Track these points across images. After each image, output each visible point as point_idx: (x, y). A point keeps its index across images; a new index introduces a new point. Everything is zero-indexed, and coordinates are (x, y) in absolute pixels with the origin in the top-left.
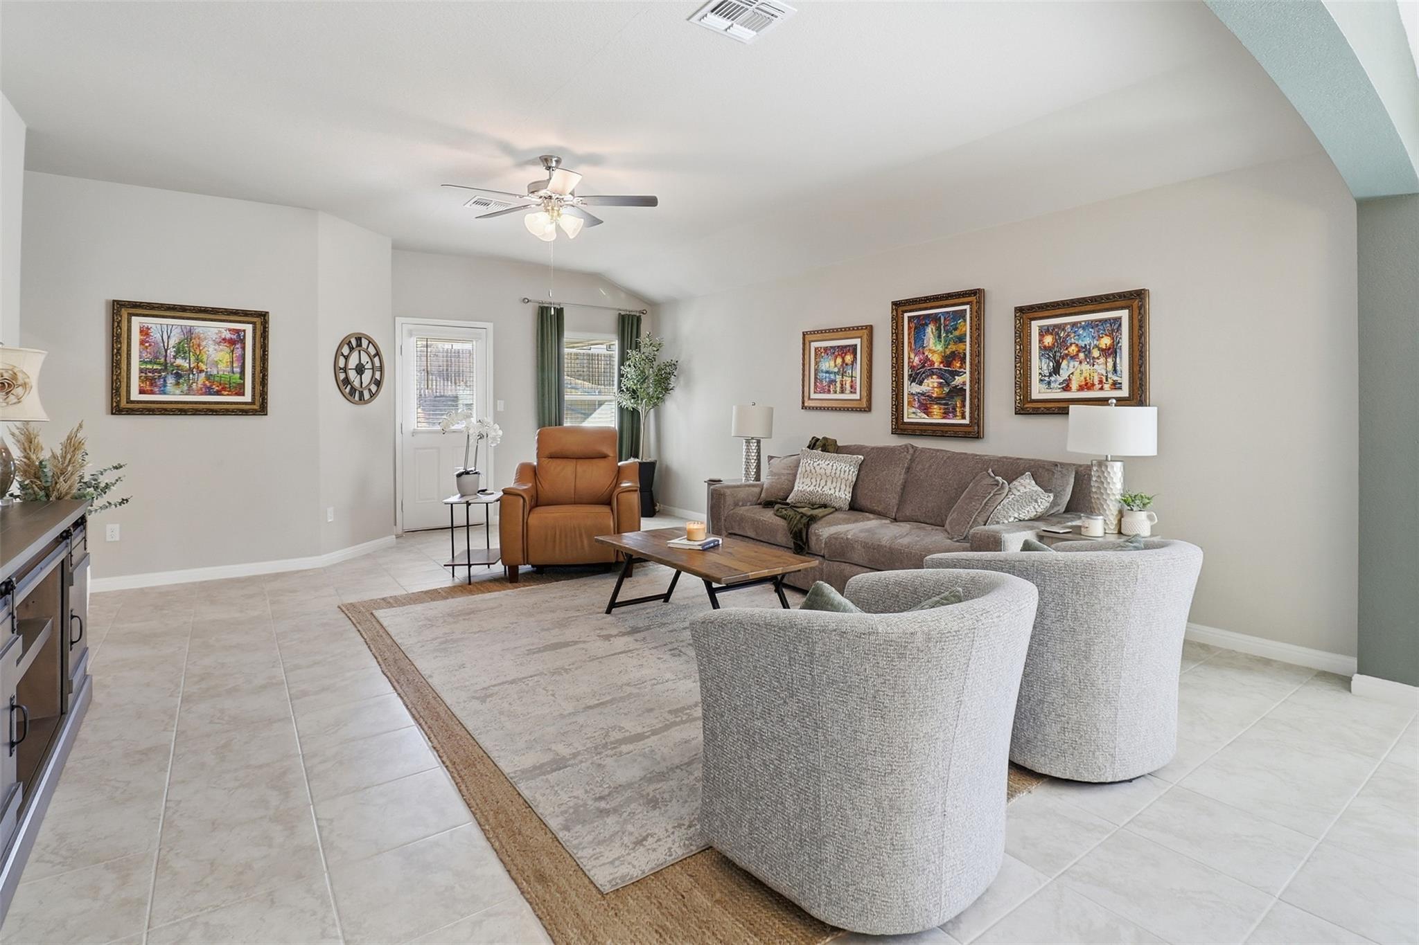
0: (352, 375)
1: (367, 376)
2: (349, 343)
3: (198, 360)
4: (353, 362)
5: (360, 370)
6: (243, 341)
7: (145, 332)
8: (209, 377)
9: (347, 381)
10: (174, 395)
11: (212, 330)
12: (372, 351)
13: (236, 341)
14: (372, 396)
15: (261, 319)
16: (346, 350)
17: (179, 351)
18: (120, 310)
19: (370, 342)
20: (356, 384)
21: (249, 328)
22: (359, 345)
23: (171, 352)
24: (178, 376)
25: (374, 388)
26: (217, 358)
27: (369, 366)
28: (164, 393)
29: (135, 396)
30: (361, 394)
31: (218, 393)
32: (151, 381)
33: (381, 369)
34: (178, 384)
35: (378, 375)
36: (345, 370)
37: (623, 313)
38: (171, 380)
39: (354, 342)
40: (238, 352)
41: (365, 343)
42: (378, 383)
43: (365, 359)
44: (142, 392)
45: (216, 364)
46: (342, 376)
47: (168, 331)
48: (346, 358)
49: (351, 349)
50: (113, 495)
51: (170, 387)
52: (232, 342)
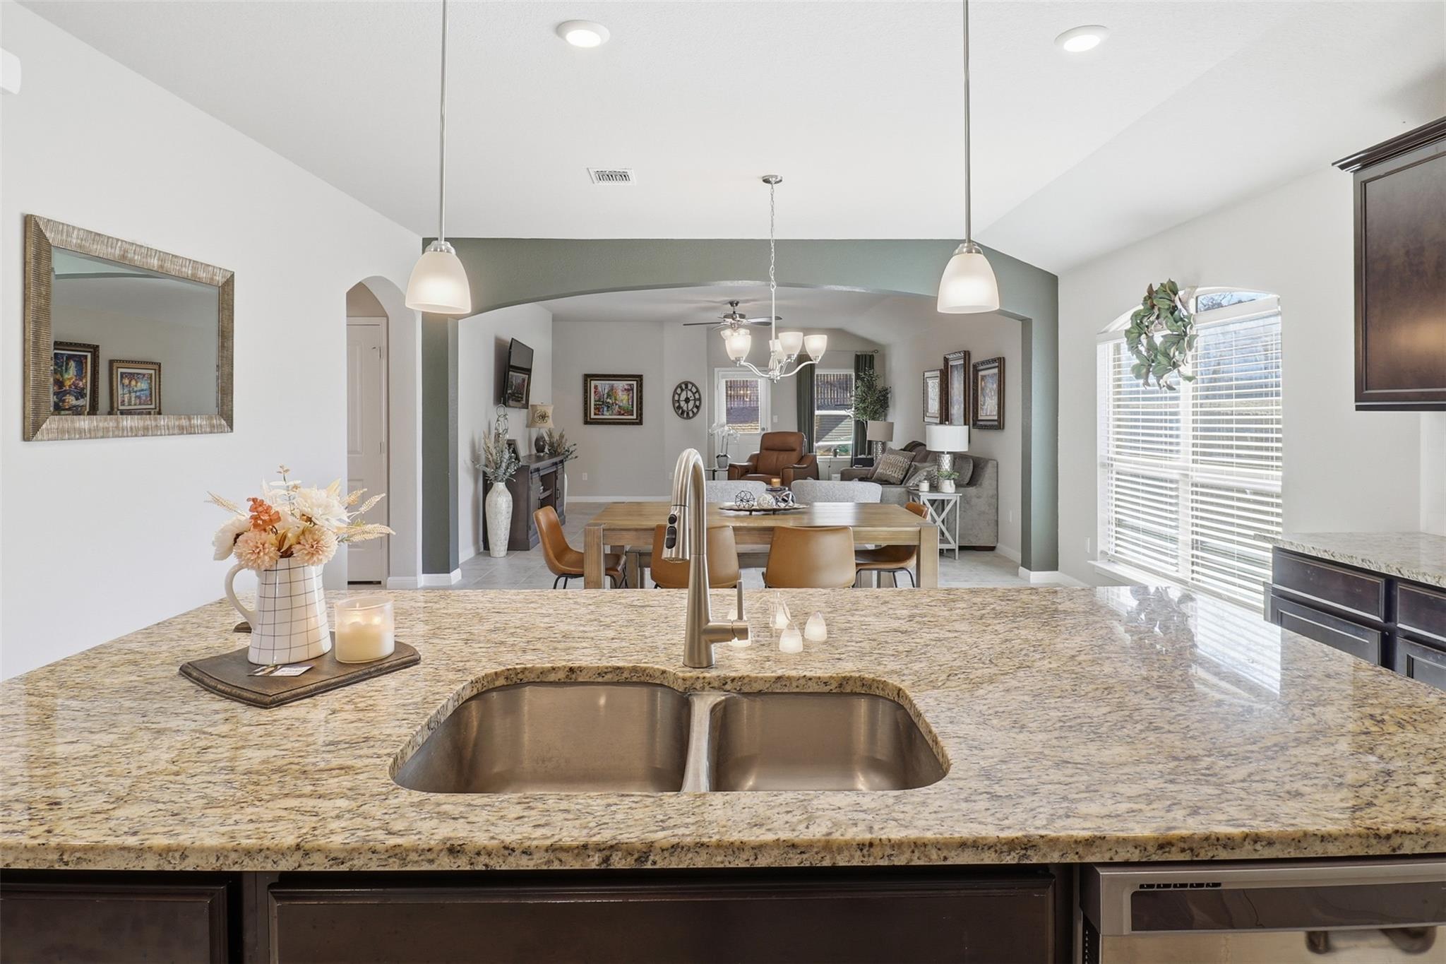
0: (683, 404)
1: (691, 404)
2: (681, 387)
3: (616, 400)
4: (683, 397)
5: (687, 400)
6: (633, 390)
7: (596, 387)
8: (620, 407)
9: (679, 407)
10: (607, 415)
11: (621, 385)
12: (694, 390)
13: (630, 390)
14: (694, 414)
15: (639, 378)
16: (679, 391)
17: (609, 396)
18: (588, 378)
19: (693, 385)
20: (685, 408)
21: (635, 383)
22: (687, 387)
23: (605, 396)
24: (608, 407)
25: (695, 410)
26: (623, 398)
27: (693, 398)
28: (603, 414)
29: (593, 416)
30: (688, 413)
31: (623, 415)
32: (598, 409)
33: (700, 399)
34: (608, 411)
35: (697, 403)
36: (678, 401)
37: (859, 354)
38: (605, 409)
39: (684, 386)
40: (631, 395)
41: (690, 386)
42: (698, 407)
43: (690, 394)
44: (595, 414)
45: (622, 400)
46: (677, 405)
47: (603, 386)
48: (679, 395)
49: (682, 390)
50: (573, 455)
51: (605, 413)
52: (628, 390)
